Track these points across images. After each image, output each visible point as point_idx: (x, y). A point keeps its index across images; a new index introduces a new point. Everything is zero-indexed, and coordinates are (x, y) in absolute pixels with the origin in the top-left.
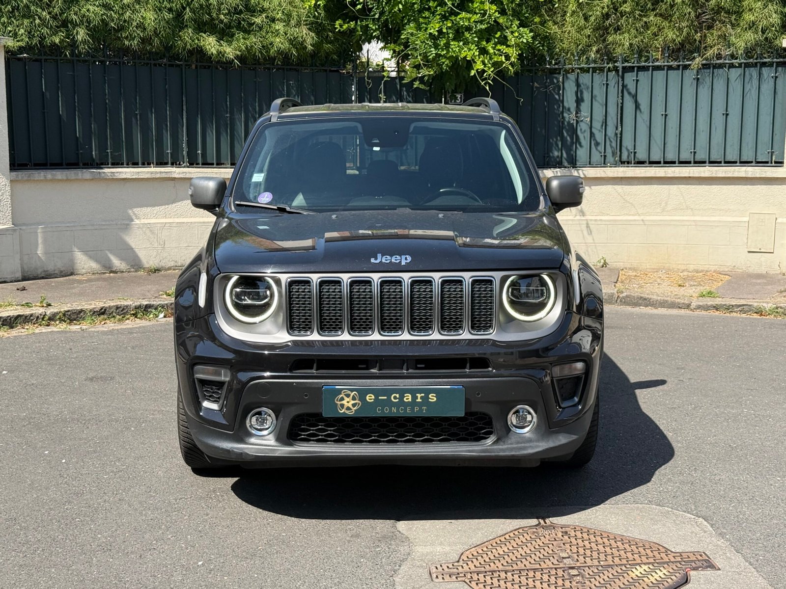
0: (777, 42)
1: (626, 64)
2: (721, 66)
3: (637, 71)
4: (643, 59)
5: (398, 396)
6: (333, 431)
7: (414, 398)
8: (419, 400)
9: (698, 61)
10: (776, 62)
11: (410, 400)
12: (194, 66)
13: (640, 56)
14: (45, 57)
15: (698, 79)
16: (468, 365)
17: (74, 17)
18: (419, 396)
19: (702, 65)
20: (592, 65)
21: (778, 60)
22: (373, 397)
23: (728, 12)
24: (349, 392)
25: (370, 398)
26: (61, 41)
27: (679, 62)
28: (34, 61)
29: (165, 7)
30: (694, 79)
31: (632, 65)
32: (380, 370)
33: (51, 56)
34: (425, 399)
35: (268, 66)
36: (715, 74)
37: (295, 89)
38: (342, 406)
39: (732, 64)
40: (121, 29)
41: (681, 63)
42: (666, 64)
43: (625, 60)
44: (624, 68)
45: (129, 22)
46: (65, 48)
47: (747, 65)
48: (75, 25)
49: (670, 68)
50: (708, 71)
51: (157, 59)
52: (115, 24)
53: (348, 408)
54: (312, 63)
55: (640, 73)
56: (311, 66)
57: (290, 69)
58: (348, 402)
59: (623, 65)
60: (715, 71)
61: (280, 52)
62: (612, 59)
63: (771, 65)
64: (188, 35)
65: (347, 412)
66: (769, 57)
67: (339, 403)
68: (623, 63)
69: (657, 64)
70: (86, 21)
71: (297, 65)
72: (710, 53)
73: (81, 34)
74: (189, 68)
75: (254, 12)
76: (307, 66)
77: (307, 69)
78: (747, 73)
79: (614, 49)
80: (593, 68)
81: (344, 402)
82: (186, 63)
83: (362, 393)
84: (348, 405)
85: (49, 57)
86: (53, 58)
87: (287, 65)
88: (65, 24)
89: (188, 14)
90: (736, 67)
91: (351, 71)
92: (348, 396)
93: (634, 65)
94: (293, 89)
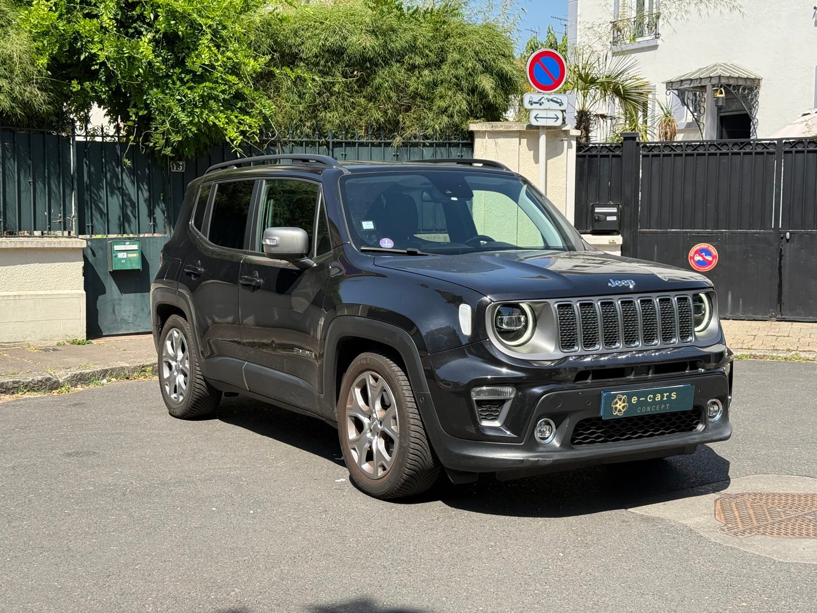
0: (464, 126)
1: (335, 140)
2: (416, 145)
3: (345, 147)
4: (349, 135)
5: (652, 396)
6: (601, 433)
7: (662, 397)
8: (665, 399)
9: (398, 140)
10: (462, 143)
11: (659, 399)
13: (347, 133)
15: (397, 155)
16: (688, 368)
18: (665, 395)
19: (403, 143)
20: (305, 139)
21: (463, 142)
22: (636, 399)
23: (422, 98)
24: (621, 396)
25: (634, 400)
27: (381, 139)
30: (394, 155)
31: (341, 141)
32: (635, 375)
34: (669, 397)
36: (412, 152)
37: (10, 151)
38: (616, 408)
39: (425, 143)
41: (383, 141)
42: (370, 141)
43: (334, 136)
44: (333, 142)
47: (438, 145)
49: (373, 145)
50: (406, 148)
53: (620, 411)
54: (29, 124)
55: (347, 148)
56: (28, 127)
58: (620, 405)
59: (333, 140)
60: (412, 149)
62: (321, 135)
63: (457, 145)
65: (618, 414)
66: (455, 139)
67: (614, 406)
68: (333, 139)
69: (362, 140)
71: (14, 125)
72: (408, 133)
76: (23, 127)
77: (23, 130)
78: (439, 152)
79: (323, 125)
80: (306, 142)
83: (630, 396)
84: (620, 407)
87: (2, 125)
90: (427, 146)
91: (70, 134)
92: (620, 399)
93: (343, 141)
94: (8, 151)
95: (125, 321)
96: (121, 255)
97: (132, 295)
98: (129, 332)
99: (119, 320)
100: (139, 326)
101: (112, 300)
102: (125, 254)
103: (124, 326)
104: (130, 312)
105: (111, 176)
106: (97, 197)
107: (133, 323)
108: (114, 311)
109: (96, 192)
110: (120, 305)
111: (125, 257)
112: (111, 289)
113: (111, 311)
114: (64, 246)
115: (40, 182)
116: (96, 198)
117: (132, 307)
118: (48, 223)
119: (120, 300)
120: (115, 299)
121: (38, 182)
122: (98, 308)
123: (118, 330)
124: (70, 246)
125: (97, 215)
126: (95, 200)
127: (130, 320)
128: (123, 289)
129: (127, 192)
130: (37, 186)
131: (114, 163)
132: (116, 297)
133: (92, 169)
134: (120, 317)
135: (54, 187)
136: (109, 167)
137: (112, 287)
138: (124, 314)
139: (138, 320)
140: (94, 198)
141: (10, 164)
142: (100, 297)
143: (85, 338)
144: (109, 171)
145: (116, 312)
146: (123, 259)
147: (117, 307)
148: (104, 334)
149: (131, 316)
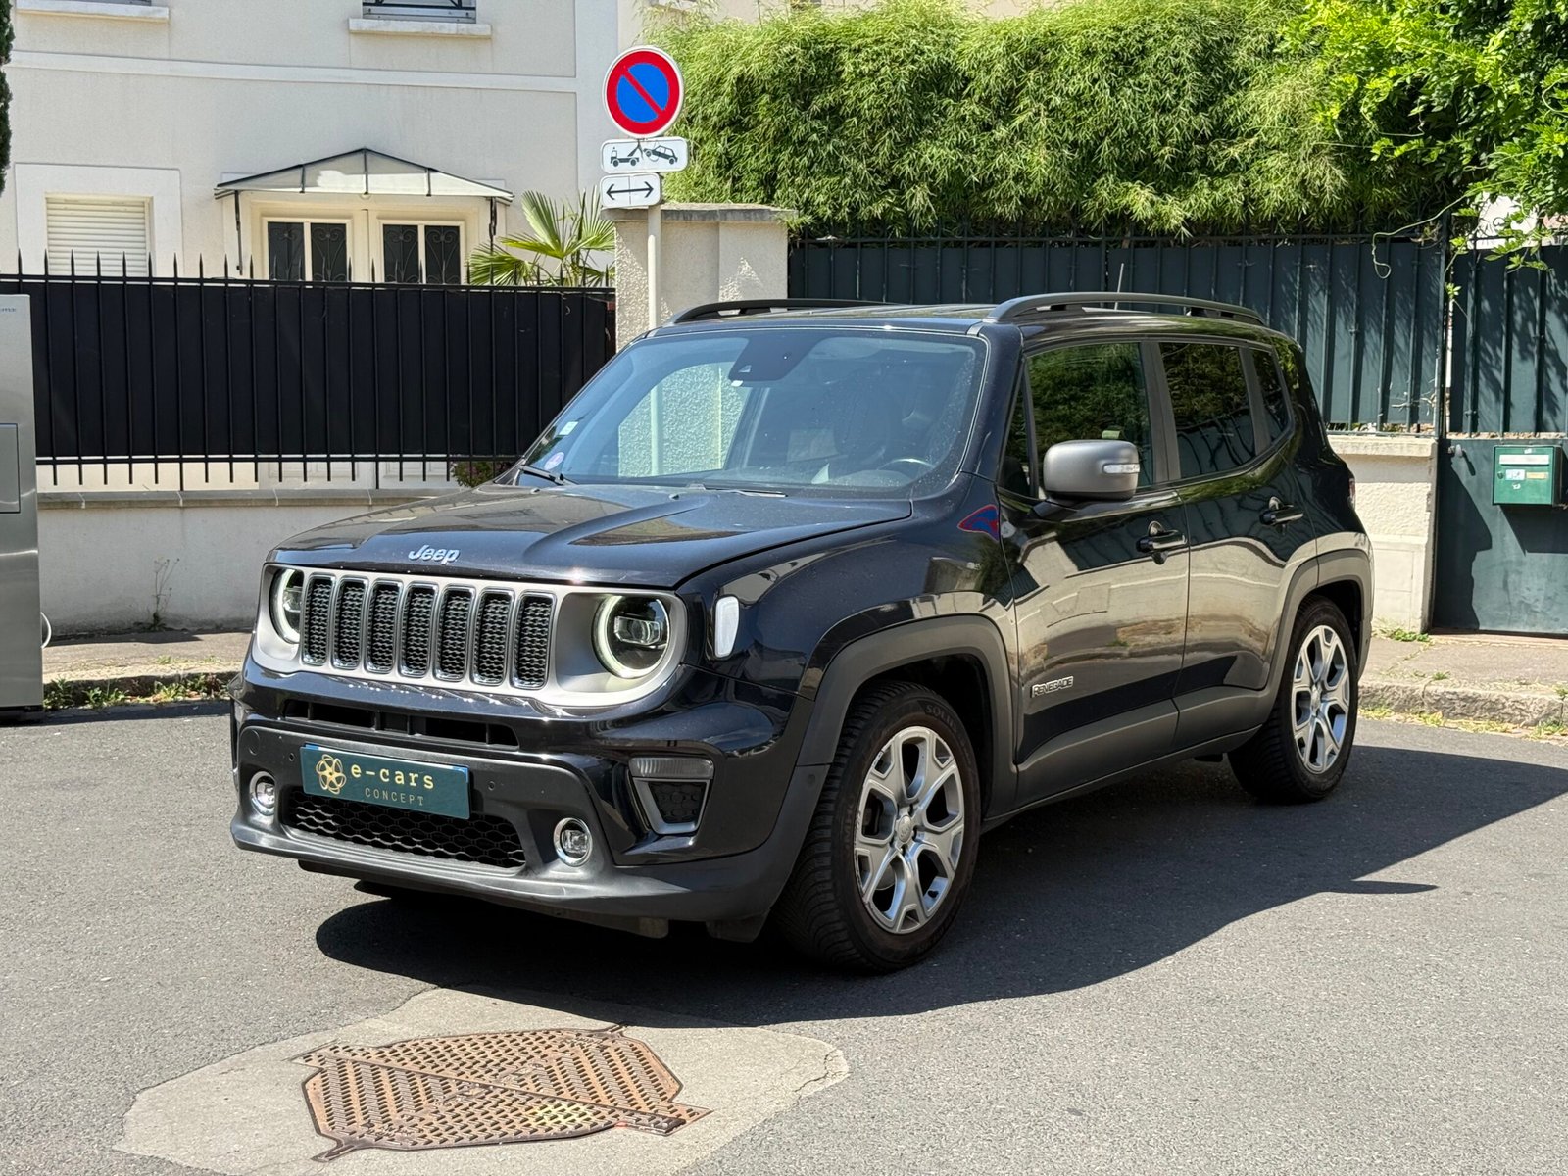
5: (387, 772)
7: (407, 780)
8: (413, 784)
11: (402, 783)
12: (1126, 245)
14: (864, 240)
16: (487, 736)
17: (908, 169)
18: (413, 776)
22: (359, 771)
24: (331, 759)
25: (356, 771)
26: (885, 212)
28: (846, 246)
29: (1067, 140)
32: (380, 728)
33: (875, 237)
34: (420, 783)
35: (1264, 236)
37: (1319, 278)
38: (325, 778)
40: (987, 184)
45: (1003, 170)
46: (894, 222)
48: (912, 183)
51: (1058, 234)
52: (978, 177)
53: (332, 785)
54: (1356, 226)
56: (1355, 232)
57: (1313, 240)
58: (331, 774)
61: (1281, 210)
64: (1106, 189)
65: (331, 790)
67: (320, 773)
70: (928, 175)
71: (1324, 231)
73: (919, 198)
74: (1115, 247)
75: (1234, 136)
76: (1347, 233)
77: (1347, 239)
81: (326, 773)
82: (1109, 239)
83: (347, 762)
84: (331, 778)
85: (871, 239)
86: (877, 240)
87: (1304, 233)
88: (895, 182)
89: (1106, 149)
91: (1435, 239)
92: (330, 763)
94: (1315, 279)
95: (1529, 609)
96: (1511, 475)
97: (1546, 557)
98: (1533, 630)
99: (1515, 604)
100: (1557, 620)
101: (1502, 563)
102: (1522, 472)
103: (1525, 617)
104: (1539, 590)
105: (1523, 317)
106: (1490, 357)
107: (1542, 612)
108: (1506, 584)
109: (1490, 349)
110: (1520, 573)
111: (1521, 477)
112: (1503, 541)
113: (1501, 585)
114: (1385, 453)
115: (1373, 332)
116: (1488, 360)
117: (1545, 580)
118: (1379, 409)
119: (1521, 563)
120: (1511, 561)
121: (1369, 332)
122: (1473, 575)
123: (1510, 623)
124: (1397, 452)
125: (1486, 394)
126: (1486, 366)
127: (1539, 606)
128: (1528, 543)
129: (1552, 346)
130: (1367, 339)
131: (1530, 291)
132: (1514, 558)
133: (1485, 305)
134: (1517, 599)
135: (1400, 339)
136: (1520, 299)
137: (1504, 537)
138: (1526, 593)
139: (1556, 608)
140: (1485, 362)
141: (1319, 302)
142: (1480, 555)
143: (1418, 630)
144: (1521, 307)
145: (1511, 587)
146: (1517, 482)
147: (1513, 578)
148: (1481, 628)
149: (1542, 598)
